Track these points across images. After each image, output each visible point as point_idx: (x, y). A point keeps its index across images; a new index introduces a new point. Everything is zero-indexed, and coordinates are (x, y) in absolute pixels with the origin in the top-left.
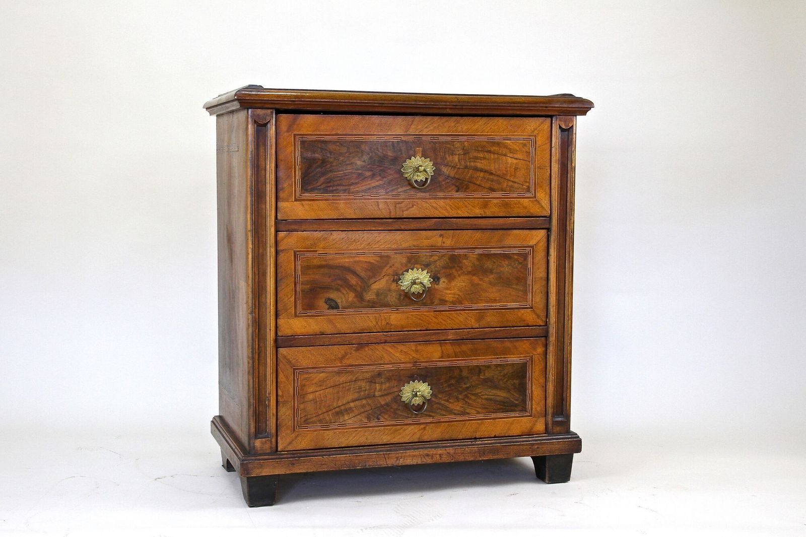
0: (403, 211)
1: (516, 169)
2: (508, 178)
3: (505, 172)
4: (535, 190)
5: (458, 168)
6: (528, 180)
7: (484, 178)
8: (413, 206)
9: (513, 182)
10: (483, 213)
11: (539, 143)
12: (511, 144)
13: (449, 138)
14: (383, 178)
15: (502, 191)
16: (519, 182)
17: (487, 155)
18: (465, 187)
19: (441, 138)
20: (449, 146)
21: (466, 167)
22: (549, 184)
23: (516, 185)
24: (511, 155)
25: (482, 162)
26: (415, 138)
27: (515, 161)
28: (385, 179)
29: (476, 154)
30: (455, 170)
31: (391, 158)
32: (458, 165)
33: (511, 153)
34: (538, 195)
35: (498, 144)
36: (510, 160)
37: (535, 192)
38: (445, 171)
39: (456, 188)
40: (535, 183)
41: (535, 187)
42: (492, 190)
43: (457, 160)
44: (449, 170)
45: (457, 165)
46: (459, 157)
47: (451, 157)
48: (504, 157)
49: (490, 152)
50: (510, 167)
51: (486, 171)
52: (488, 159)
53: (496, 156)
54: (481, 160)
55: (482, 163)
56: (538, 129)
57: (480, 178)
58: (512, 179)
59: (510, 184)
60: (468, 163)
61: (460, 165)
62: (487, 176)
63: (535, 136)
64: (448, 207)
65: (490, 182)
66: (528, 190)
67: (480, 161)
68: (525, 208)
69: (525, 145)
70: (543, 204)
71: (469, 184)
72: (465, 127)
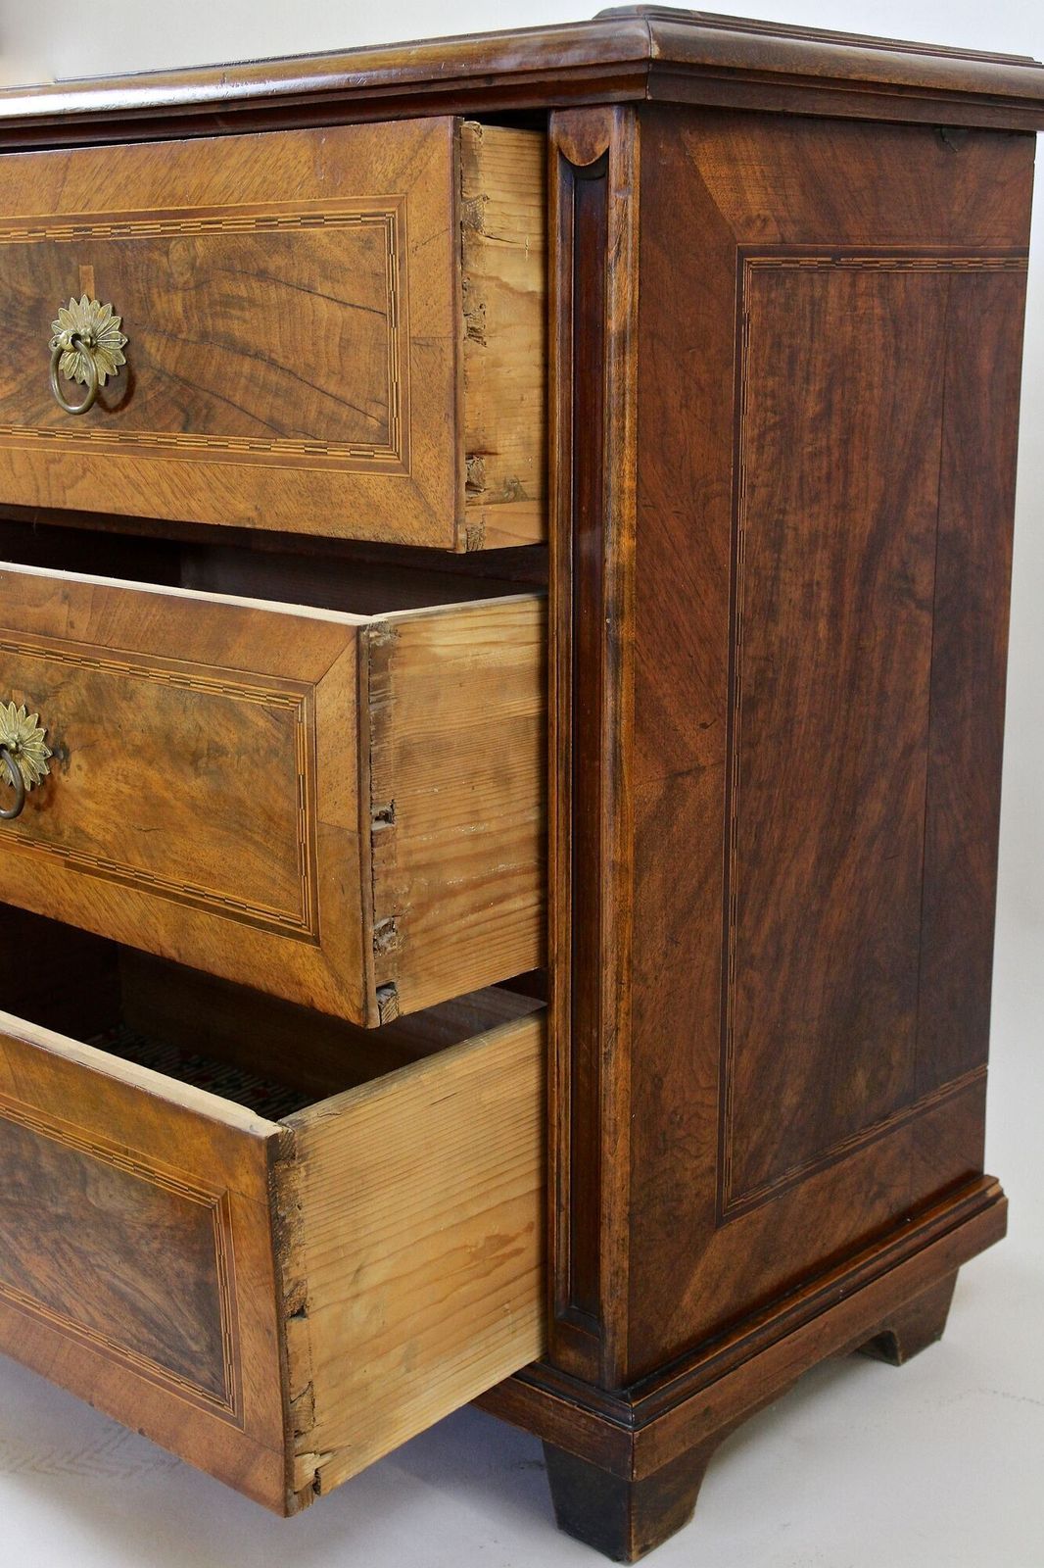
0: (64, 489)
1: (345, 345)
2: (321, 382)
3: (312, 360)
4: (405, 437)
5: (184, 340)
6: (382, 395)
7: (251, 379)
8: (85, 471)
9: (336, 398)
10: (253, 514)
11: (414, 232)
12: (325, 241)
13: (155, 227)
14: (19, 371)
15: (307, 435)
16: (357, 403)
17: (257, 288)
18: (204, 411)
19: (136, 226)
20: (156, 255)
21: (204, 336)
22: (451, 414)
23: (345, 413)
24: (325, 288)
25: (247, 315)
26: (76, 230)
27: (340, 314)
28: (22, 376)
29: (228, 287)
30: (178, 349)
31: (31, 303)
32: (185, 327)
33: (326, 277)
34: (415, 458)
35: (288, 243)
36: (324, 309)
37: (405, 448)
38: (153, 351)
39: (182, 417)
40: (405, 411)
41: (405, 419)
42: (277, 429)
43: (180, 309)
44: (162, 349)
45: (181, 332)
46: (184, 299)
47: (164, 298)
48: (308, 296)
49: (262, 275)
50: (327, 338)
51: (257, 355)
52: (262, 306)
53: (283, 292)
54: (242, 309)
55: (245, 321)
56: (409, 171)
57: (243, 381)
58: (332, 388)
59: (329, 405)
60: (210, 322)
61: (190, 331)
62: (261, 370)
63: (401, 202)
64: (165, 486)
65: (270, 399)
66: (384, 438)
67: (238, 313)
68: (374, 507)
69: (367, 244)
70: (431, 499)
71: (215, 401)
72: (195, 182)
